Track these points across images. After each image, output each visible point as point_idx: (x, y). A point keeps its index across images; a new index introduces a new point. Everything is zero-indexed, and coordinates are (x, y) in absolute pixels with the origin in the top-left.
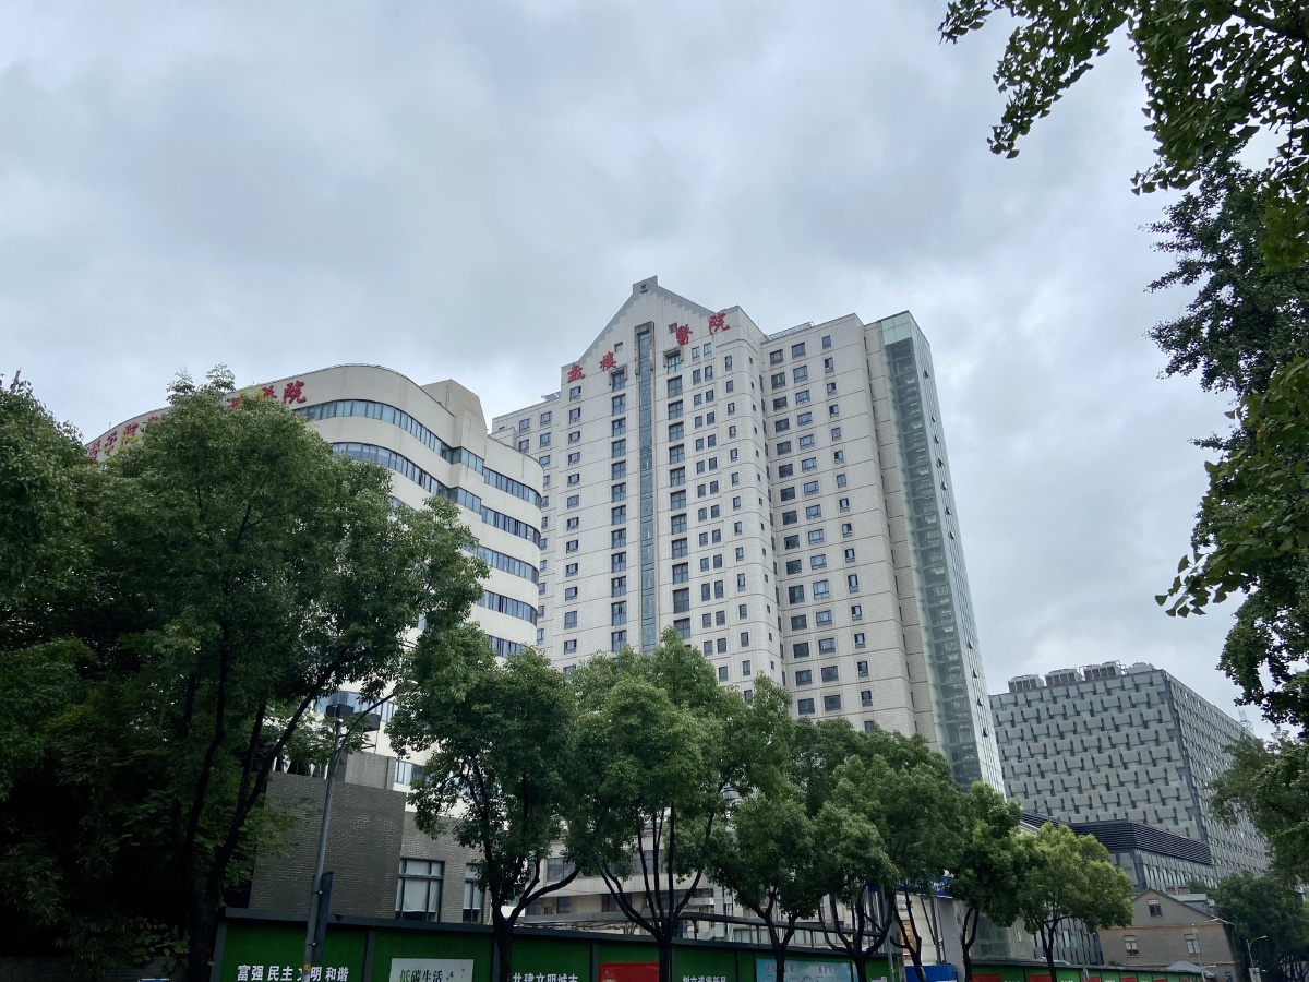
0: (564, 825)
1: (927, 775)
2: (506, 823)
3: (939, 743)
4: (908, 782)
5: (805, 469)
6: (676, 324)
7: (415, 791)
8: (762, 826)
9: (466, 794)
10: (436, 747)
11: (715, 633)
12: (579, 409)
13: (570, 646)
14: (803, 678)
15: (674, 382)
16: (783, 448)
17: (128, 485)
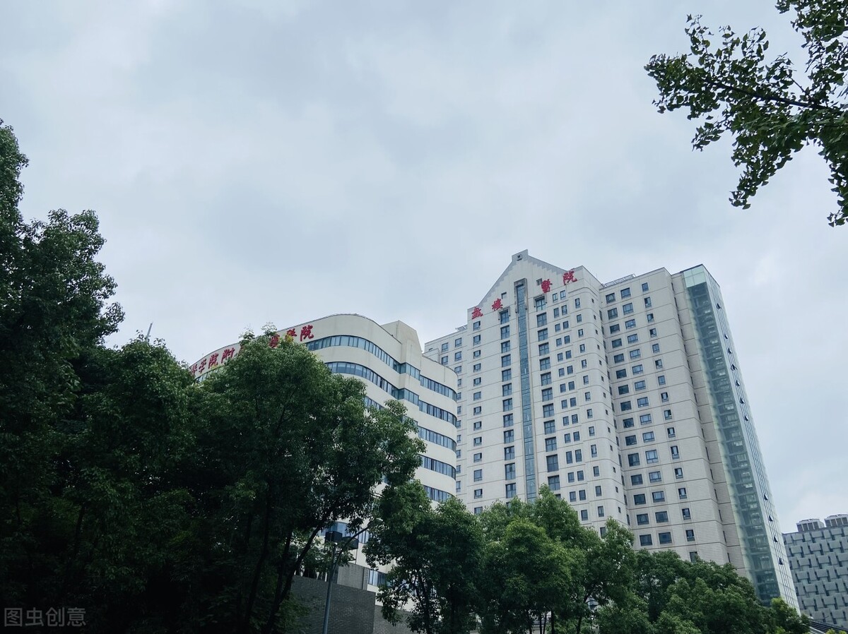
0: (478, 619)
1: (736, 593)
2: (440, 617)
3: (746, 569)
4: (722, 598)
5: (635, 372)
6: (541, 279)
7: (381, 592)
8: (617, 627)
9: (414, 595)
10: (394, 563)
11: (577, 486)
12: (480, 336)
13: (478, 493)
14: (643, 519)
15: (541, 317)
16: (619, 358)
17: (218, 398)
